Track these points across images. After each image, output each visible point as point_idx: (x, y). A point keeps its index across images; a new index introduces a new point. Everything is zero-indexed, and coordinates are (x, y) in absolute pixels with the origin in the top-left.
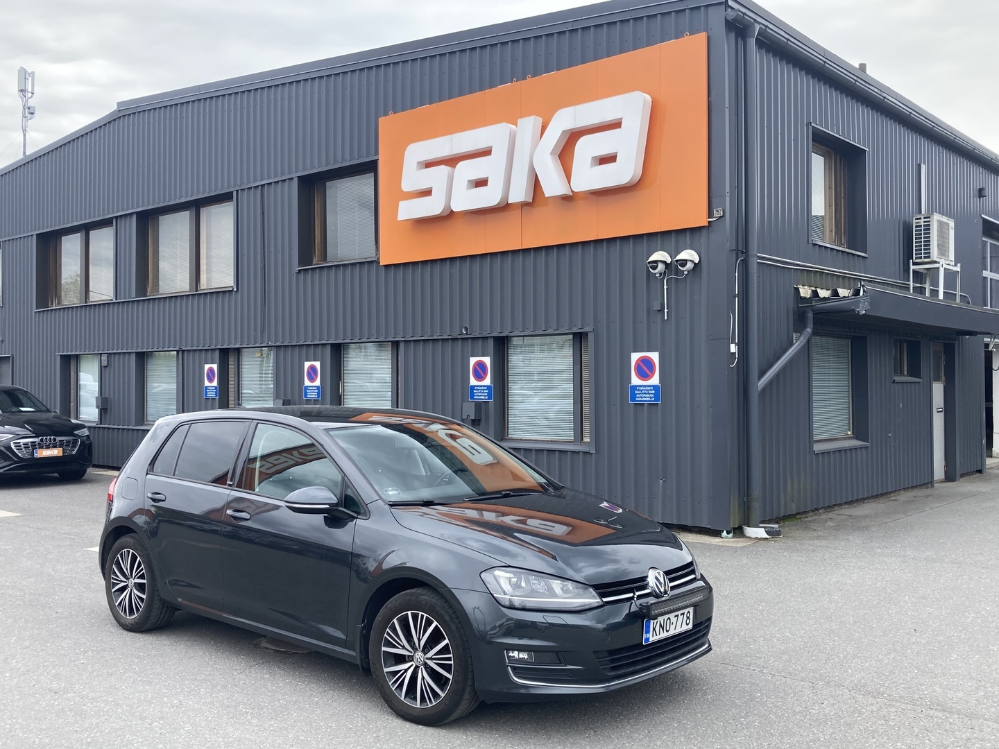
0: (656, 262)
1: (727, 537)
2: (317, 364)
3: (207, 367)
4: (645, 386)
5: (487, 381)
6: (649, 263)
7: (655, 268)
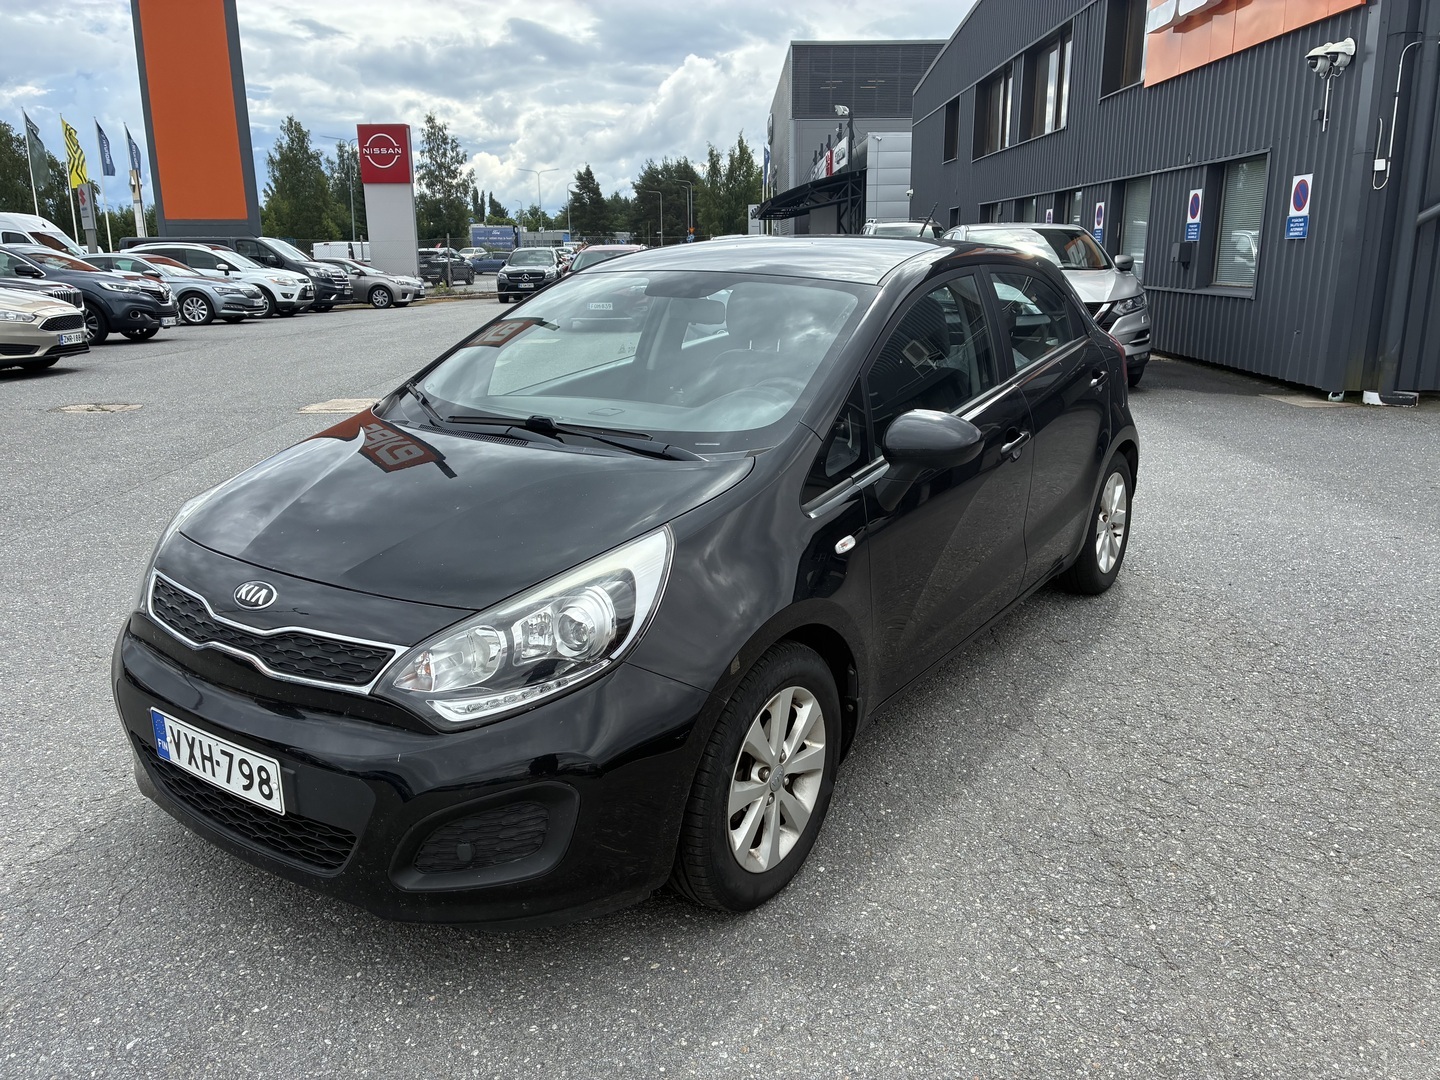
0: (1316, 58)
1: (1331, 401)
2: (1102, 204)
3: (1048, 211)
4: (1298, 218)
5: (1197, 219)
6: (1309, 58)
7: (1315, 66)
